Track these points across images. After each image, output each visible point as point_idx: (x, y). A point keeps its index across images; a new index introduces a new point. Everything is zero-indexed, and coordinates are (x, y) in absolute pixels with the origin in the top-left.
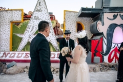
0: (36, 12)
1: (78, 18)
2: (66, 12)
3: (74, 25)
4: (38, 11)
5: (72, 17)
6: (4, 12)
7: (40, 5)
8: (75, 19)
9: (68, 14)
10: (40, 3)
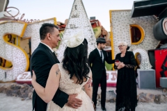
0: (72, 19)
1: (132, 20)
2: (112, 12)
3: (126, 30)
4: (75, 16)
5: (122, 19)
6: (35, 25)
7: (76, 9)
8: (127, 21)
9: (115, 15)
10: (76, 6)
